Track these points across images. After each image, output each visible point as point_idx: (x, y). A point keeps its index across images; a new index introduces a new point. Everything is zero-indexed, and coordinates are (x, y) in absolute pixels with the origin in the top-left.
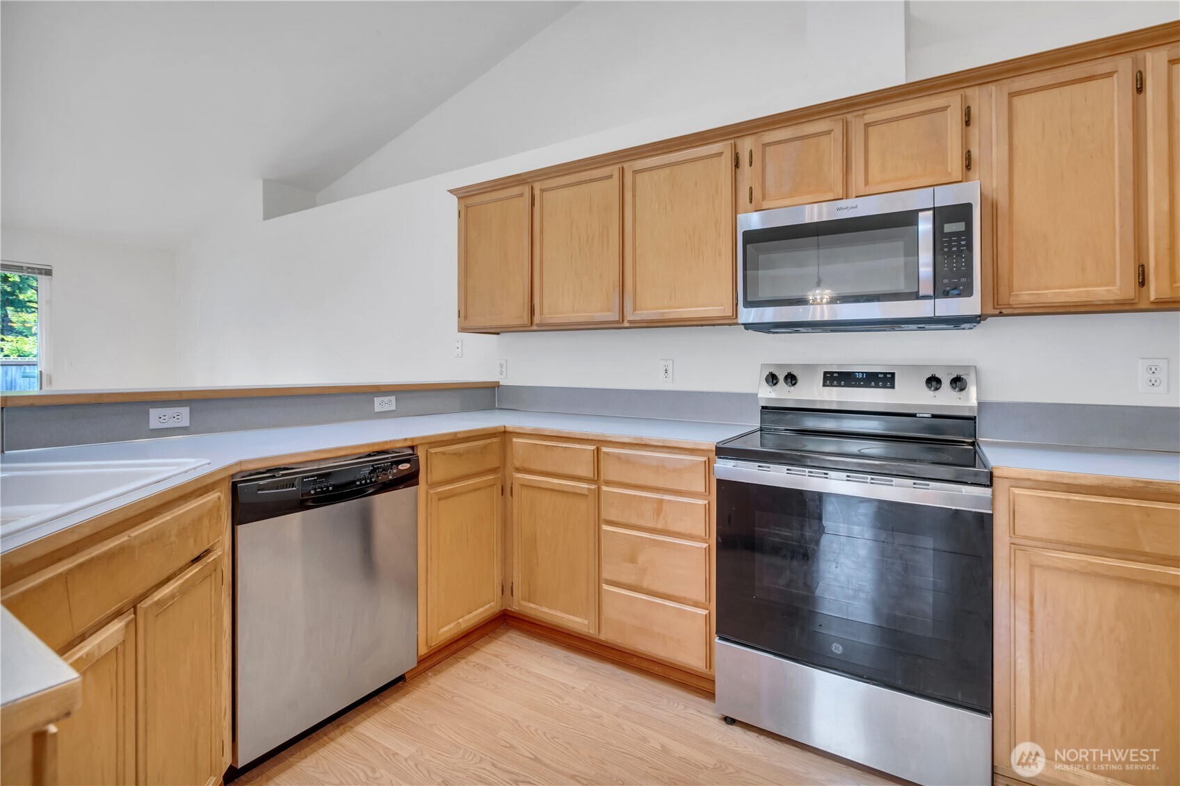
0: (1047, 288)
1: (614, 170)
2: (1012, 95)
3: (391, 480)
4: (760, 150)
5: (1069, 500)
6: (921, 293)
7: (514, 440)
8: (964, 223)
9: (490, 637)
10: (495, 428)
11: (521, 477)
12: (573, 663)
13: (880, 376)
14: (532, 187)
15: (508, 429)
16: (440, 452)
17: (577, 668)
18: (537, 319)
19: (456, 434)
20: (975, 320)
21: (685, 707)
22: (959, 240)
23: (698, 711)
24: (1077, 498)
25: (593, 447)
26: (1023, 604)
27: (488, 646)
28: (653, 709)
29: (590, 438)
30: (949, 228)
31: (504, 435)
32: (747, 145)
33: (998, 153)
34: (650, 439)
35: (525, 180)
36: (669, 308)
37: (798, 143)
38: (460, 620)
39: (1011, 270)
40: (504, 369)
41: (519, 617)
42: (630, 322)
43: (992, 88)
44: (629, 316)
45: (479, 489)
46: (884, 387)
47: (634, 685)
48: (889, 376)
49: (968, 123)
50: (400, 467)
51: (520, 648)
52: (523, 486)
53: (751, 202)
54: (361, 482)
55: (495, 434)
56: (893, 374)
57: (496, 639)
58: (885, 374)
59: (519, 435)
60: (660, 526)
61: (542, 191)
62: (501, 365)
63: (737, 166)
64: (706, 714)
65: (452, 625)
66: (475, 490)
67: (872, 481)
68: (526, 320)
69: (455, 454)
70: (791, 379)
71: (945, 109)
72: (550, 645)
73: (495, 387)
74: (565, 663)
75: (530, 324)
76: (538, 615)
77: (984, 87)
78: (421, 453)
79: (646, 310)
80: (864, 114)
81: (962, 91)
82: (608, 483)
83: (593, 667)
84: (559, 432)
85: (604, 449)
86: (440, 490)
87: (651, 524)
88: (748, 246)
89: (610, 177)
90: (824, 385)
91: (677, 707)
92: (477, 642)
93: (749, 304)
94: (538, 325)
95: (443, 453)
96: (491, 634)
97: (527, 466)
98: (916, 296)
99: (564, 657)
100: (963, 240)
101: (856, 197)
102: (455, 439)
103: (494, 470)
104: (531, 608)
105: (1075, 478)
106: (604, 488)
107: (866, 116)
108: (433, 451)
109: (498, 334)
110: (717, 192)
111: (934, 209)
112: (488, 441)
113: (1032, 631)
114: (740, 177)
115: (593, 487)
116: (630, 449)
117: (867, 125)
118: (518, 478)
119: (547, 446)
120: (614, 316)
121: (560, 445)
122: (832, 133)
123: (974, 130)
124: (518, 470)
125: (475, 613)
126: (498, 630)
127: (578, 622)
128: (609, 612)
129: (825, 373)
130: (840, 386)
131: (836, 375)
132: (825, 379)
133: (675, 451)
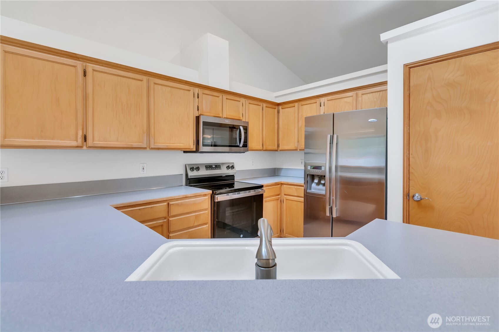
0: (253, 146)
1: (144, 78)
2: (249, 103)
4: (201, 94)
6: (240, 146)
8: (246, 130)
13: (218, 166)
18: (89, 143)
25: (165, 204)
29: (165, 200)
33: (247, 115)
40: (5, 175)
44: (152, 146)
46: (219, 169)
49: (242, 106)
53: (198, 110)
58: (219, 165)
61: (94, 70)
63: (194, 97)
67: (248, 192)
68: (80, 143)
70: (198, 168)
71: (240, 101)
77: (245, 99)
79: (160, 143)
80: (226, 96)
81: (242, 98)
82: (172, 216)
88: (204, 126)
89: (143, 80)
90: (206, 170)
93: (204, 145)
100: (246, 134)
106: (171, 219)
110: (188, 104)
111: (242, 126)
114: (195, 101)
115: (166, 220)
116: (181, 200)
117: (226, 99)
120: (143, 145)
122: (219, 98)
123: (243, 108)
129: (206, 166)
130: (210, 170)
131: (208, 166)
132: (206, 168)
133: (197, 197)
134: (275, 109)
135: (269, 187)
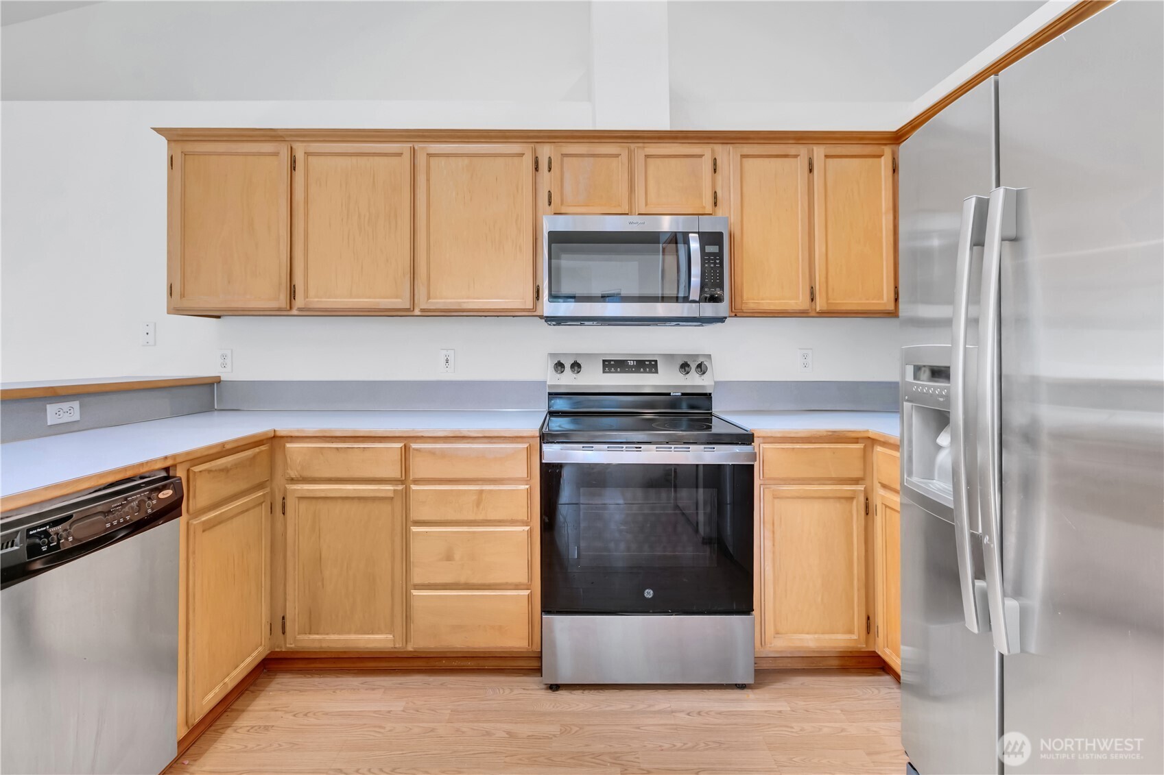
0: (762, 299)
1: (405, 147)
2: (743, 156)
3: (151, 515)
4: (560, 158)
5: (794, 448)
6: (691, 298)
7: (288, 445)
8: (718, 247)
9: (252, 692)
10: (265, 433)
11: (299, 488)
12: (376, 687)
13: (647, 363)
14: (291, 148)
15: (278, 434)
16: (205, 470)
17: (383, 690)
18: (299, 302)
19: (223, 444)
20: (722, 320)
21: (511, 689)
22: (716, 259)
23: (524, 689)
24: (798, 447)
25: (400, 445)
26: (769, 526)
27: (255, 703)
28: (482, 702)
29: (397, 435)
30: (709, 249)
31: (274, 441)
32: (545, 151)
33: (734, 198)
34: (469, 431)
35: (281, 137)
36: (468, 298)
37: (591, 159)
38: (226, 680)
39: (742, 284)
40: (228, 361)
41: (293, 656)
42: (422, 310)
43: (730, 147)
44: (422, 303)
45: (247, 510)
46: (650, 372)
47: (452, 686)
48: (653, 363)
49: (715, 171)
50: (161, 496)
51: (300, 691)
52: (301, 498)
53: (550, 204)
54: (112, 524)
55: (262, 441)
56: (656, 361)
57: (263, 691)
58: (650, 361)
59: (292, 438)
60: (480, 517)
61: (307, 154)
62: (224, 357)
63: (537, 169)
64: (532, 690)
65: (217, 690)
66: (243, 512)
67: (676, 450)
68: (283, 301)
69: (222, 470)
70: (576, 366)
71: (701, 156)
72: (337, 677)
73: (213, 384)
74: (366, 690)
75: (288, 308)
76: (324, 645)
77: (725, 146)
78: (180, 473)
79: (441, 298)
80: (644, 147)
81: (711, 145)
82: (416, 482)
83: (401, 684)
84: (355, 431)
85: (414, 446)
86: (204, 518)
87: (471, 517)
88: (553, 245)
89: (400, 155)
90: (604, 372)
91: (504, 692)
92: (237, 702)
93: (554, 297)
94: (300, 309)
95: (209, 471)
96: (252, 688)
97: (307, 474)
98: (686, 299)
99: (362, 684)
100: (718, 259)
101: (639, 214)
102: (223, 451)
103: (261, 486)
104: (314, 640)
105: (796, 433)
106: (414, 487)
107: (646, 149)
108: (197, 469)
109: (219, 317)
110: (518, 191)
111: (698, 233)
112: (257, 450)
113: (774, 545)
114: (539, 180)
115: (400, 487)
116: (444, 443)
117: (647, 156)
118: (295, 489)
119: (337, 449)
120: (404, 303)
121: (356, 445)
122: (620, 157)
123: (719, 176)
124: (292, 480)
125: (242, 666)
126: (259, 680)
127: (380, 640)
128: (421, 620)
129: (604, 361)
130: (616, 372)
131: (612, 363)
132: (604, 366)
133: (494, 440)
134: (880, 156)
135: (798, 446)
